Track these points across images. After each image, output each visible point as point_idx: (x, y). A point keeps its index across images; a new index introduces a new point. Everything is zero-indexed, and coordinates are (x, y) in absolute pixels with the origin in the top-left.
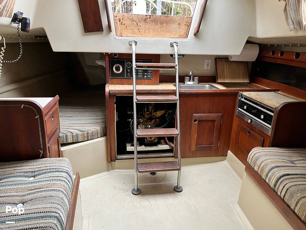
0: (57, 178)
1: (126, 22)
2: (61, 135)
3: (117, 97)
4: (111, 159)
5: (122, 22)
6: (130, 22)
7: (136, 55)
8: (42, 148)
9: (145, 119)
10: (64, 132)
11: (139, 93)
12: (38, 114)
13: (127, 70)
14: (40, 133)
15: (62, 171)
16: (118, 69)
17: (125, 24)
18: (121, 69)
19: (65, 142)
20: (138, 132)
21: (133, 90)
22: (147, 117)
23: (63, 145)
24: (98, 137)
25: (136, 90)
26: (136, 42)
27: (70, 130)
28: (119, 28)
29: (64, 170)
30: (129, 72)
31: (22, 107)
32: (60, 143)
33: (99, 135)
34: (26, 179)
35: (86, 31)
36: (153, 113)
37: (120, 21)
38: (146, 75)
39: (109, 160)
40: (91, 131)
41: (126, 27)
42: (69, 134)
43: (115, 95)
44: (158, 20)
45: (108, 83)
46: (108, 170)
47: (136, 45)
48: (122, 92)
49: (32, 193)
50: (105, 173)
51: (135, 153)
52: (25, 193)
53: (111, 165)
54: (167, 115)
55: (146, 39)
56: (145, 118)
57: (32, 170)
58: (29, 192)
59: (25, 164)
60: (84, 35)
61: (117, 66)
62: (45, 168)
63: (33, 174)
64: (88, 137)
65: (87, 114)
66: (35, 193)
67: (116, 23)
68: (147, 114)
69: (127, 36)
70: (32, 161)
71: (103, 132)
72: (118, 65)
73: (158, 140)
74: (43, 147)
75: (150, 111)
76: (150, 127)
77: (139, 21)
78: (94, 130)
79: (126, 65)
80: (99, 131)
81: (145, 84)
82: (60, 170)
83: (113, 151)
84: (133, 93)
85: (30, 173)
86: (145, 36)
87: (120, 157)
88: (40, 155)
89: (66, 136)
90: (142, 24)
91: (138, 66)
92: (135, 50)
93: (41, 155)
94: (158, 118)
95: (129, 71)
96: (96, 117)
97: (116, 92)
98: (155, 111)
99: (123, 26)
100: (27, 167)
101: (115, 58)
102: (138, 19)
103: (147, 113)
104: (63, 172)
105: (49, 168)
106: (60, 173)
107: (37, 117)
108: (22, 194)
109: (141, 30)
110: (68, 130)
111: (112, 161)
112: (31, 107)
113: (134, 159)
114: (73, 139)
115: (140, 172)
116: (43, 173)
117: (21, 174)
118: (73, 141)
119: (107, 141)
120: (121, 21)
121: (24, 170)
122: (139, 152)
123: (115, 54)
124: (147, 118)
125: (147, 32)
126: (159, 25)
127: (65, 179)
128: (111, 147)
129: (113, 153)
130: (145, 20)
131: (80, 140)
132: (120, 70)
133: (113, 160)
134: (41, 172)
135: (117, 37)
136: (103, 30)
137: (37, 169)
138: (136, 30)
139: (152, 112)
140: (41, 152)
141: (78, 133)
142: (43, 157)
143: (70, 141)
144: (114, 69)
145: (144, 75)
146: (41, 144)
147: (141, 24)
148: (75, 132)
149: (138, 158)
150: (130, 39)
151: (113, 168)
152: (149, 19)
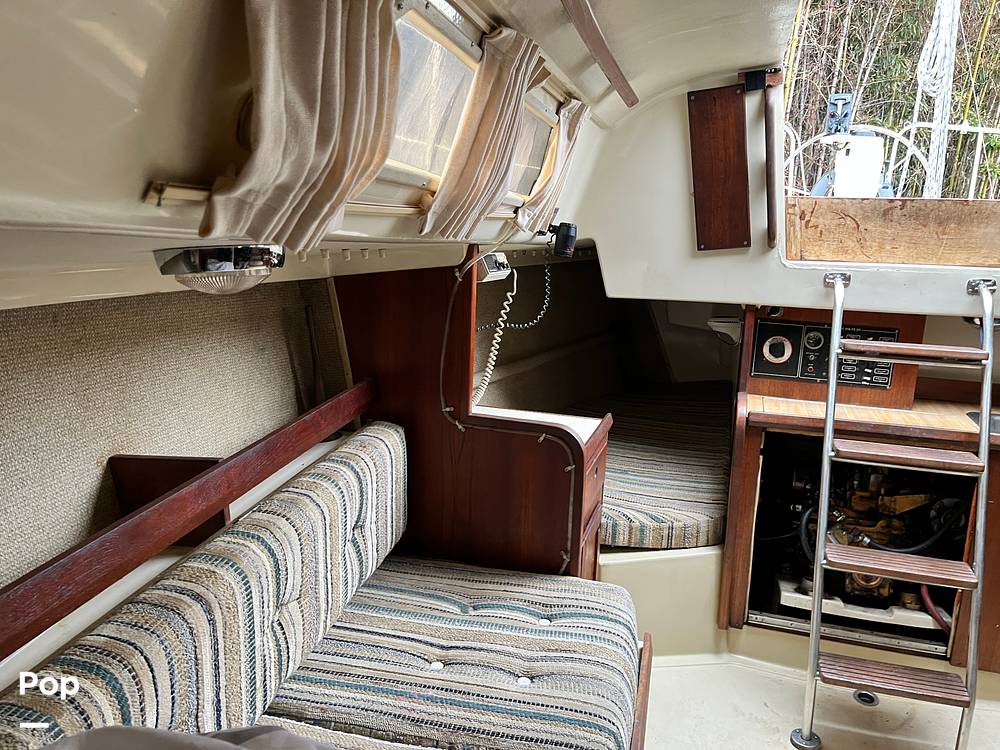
0: (607, 636)
1: (821, 220)
2: (604, 520)
3: (769, 435)
4: (729, 619)
5: (808, 221)
6: (833, 219)
7: (847, 314)
8: (569, 549)
9: (851, 513)
10: (611, 513)
11: (844, 431)
12: (574, 460)
13: (806, 357)
14: (571, 508)
15: (616, 621)
16: (777, 350)
17: (817, 227)
18: (788, 352)
19: (609, 542)
20: (830, 553)
21: (824, 421)
22: (861, 509)
23: (607, 549)
24: (699, 544)
25: (836, 422)
26: (847, 279)
27: (627, 512)
28: (799, 237)
29: (621, 620)
30: (811, 362)
31: (542, 439)
32: (600, 542)
33: (703, 539)
34: (533, 619)
35: (702, 247)
36: (882, 500)
37: (802, 217)
38: (868, 374)
39: (724, 619)
40: (681, 524)
41: (821, 232)
42: (622, 522)
43: (764, 429)
44: (929, 214)
45: (744, 390)
46: (717, 651)
47: (846, 286)
48: (789, 422)
49: (551, 659)
50: (708, 658)
51: (815, 617)
52: (535, 654)
53: (728, 639)
54: (933, 513)
55: (884, 267)
56: (851, 508)
57: (544, 600)
58: (544, 654)
59: (526, 581)
60: (694, 256)
61: (775, 341)
62: (575, 603)
63: (548, 611)
64: (670, 537)
65: (668, 470)
66: (558, 659)
67: (790, 223)
68: (861, 497)
69: (821, 258)
70: (542, 576)
71: (715, 532)
72: (780, 338)
73: (891, 591)
74: (571, 547)
75: (872, 488)
76: (869, 541)
77: (865, 218)
78: (689, 522)
79: (804, 341)
80: (703, 529)
81: (862, 403)
82: (610, 616)
83: (738, 593)
84: (823, 430)
85: (541, 607)
86: (880, 260)
87: (757, 617)
88: (561, 567)
89: (615, 526)
90: (873, 226)
91: (846, 351)
92: (841, 301)
93: (564, 566)
94: (901, 517)
95: (812, 358)
96: (693, 484)
97: (770, 420)
98: (890, 493)
99: (811, 231)
100: (533, 591)
101: (775, 320)
102: (860, 212)
103: (859, 493)
104: (620, 623)
105: (583, 604)
106: (613, 624)
107: (569, 468)
108: (529, 654)
109: (868, 243)
110: (620, 509)
111: (731, 624)
112: (559, 441)
113: (808, 635)
114: (630, 538)
115: (825, 680)
116: (571, 615)
117: (520, 604)
118: (629, 541)
119: (723, 559)
120: (807, 218)
121: (527, 597)
122: (827, 619)
123: (775, 309)
124: (856, 511)
125: (888, 248)
126: (932, 226)
127: (624, 644)
128: (733, 580)
129: (737, 602)
130: (886, 213)
131: (648, 543)
132: (783, 355)
133: (734, 621)
134: (566, 610)
135: (788, 263)
136: (749, 245)
137: (556, 602)
138: (850, 243)
139: (879, 494)
140: (565, 557)
141: (645, 521)
142: (567, 573)
143: (621, 541)
144: (766, 350)
145: (860, 373)
146: (567, 539)
147: (870, 226)
148: (639, 519)
149: (822, 637)
150: (828, 267)
151: (732, 649)
152: (898, 211)
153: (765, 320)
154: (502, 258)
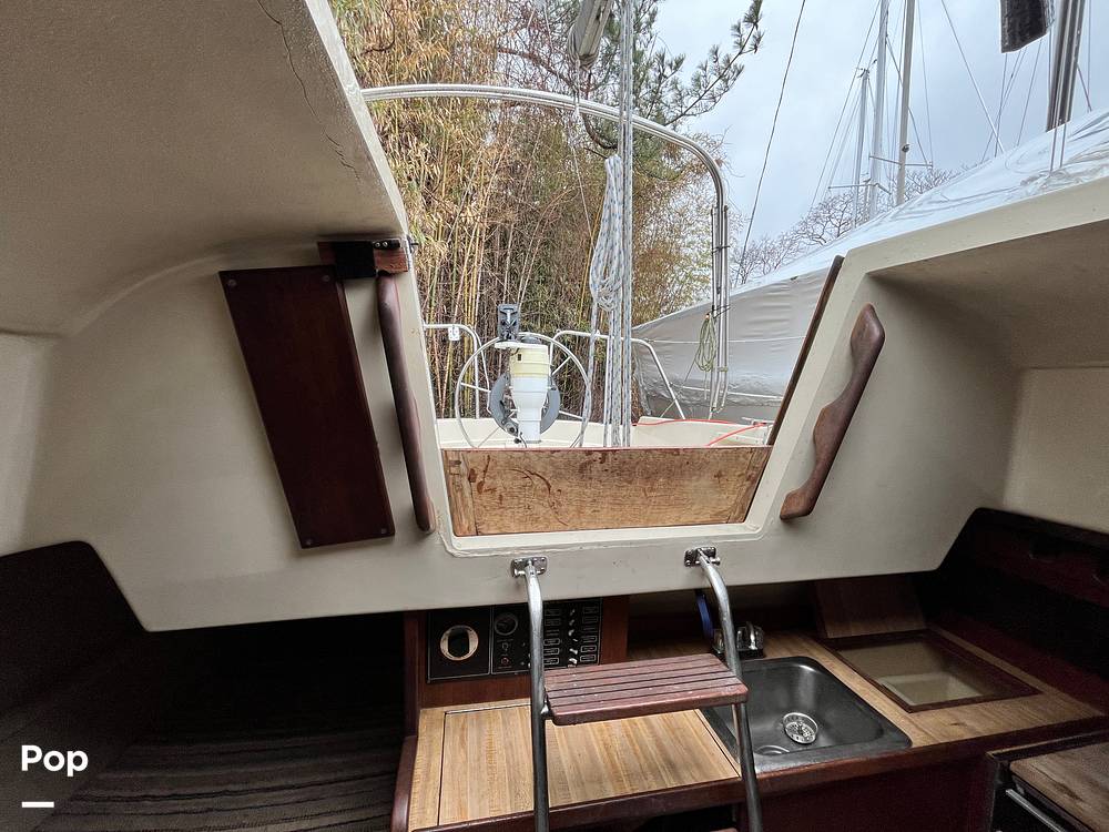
1: (499, 482)
5: (481, 484)
6: (515, 479)
16: (459, 644)
17: (493, 490)
18: (473, 646)
28: (470, 505)
30: (505, 652)
35: (309, 542)
37: (471, 479)
41: (501, 497)
44: (634, 468)
60: (299, 556)
61: (456, 632)
67: (453, 488)
69: (504, 530)
77: (558, 476)
79: (494, 628)
86: (578, 526)
90: (568, 484)
95: (506, 646)
99: (485, 497)
102: (550, 468)
109: (563, 507)
120: (479, 479)
125: (588, 511)
126: (638, 483)
130: (582, 468)
132: (468, 649)
136: (390, 532)
138: (541, 508)
144: (444, 647)
147: (564, 486)
152: (598, 465)
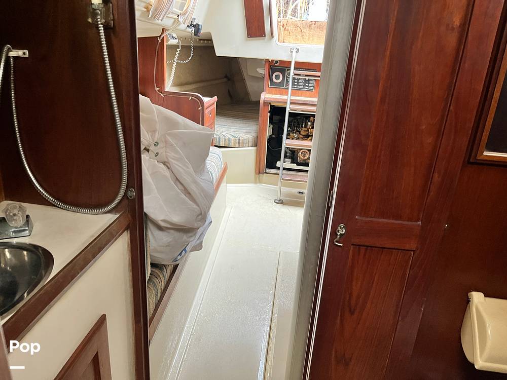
1: (289, 28)
3: (271, 105)
4: (259, 172)
7: (295, 63)
9: (301, 136)
10: (218, 134)
11: (294, 103)
12: (201, 106)
13: (287, 80)
18: (281, 78)
19: (217, 144)
20: (287, 143)
21: (287, 100)
22: (304, 134)
24: (249, 146)
25: (291, 100)
26: (297, 50)
28: (282, 34)
31: (190, 99)
32: (214, 143)
33: (250, 144)
35: (249, 36)
36: (310, 130)
37: (283, 27)
38: (307, 86)
40: (243, 139)
42: (222, 137)
43: (270, 103)
45: (265, 91)
46: (256, 183)
47: (297, 52)
48: (277, 100)
50: (251, 186)
53: (259, 178)
55: (309, 46)
56: (301, 134)
60: (247, 40)
64: (239, 143)
65: (241, 125)
67: (279, 29)
68: (304, 130)
71: (255, 142)
75: (308, 127)
77: (304, 27)
78: (245, 138)
79: (286, 74)
80: (250, 140)
81: (305, 97)
83: (262, 163)
84: (286, 103)
87: (268, 170)
89: (219, 138)
91: (295, 74)
92: (295, 58)
96: (249, 129)
97: (271, 100)
99: (286, 32)
101: (276, 66)
102: (302, 25)
107: (200, 108)
109: (305, 37)
112: (196, 99)
118: (225, 144)
119: (257, 149)
123: (276, 62)
125: (311, 39)
129: (261, 166)
130: (310, 26)
131: (231, 145)
133: (261, 172)
135: (279, 44)
136: (265, 36)
141: (230, 137)
143: (222, 144)
145: (305, 86)
148: (228, 136)
150: (292, 45)
151: (260, 182)
152: (314, 25)
153: (274, 66)
154: (174, 35)
